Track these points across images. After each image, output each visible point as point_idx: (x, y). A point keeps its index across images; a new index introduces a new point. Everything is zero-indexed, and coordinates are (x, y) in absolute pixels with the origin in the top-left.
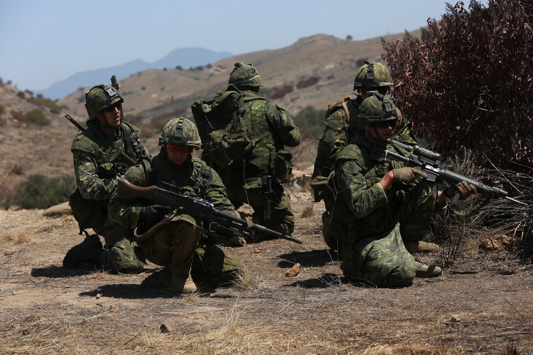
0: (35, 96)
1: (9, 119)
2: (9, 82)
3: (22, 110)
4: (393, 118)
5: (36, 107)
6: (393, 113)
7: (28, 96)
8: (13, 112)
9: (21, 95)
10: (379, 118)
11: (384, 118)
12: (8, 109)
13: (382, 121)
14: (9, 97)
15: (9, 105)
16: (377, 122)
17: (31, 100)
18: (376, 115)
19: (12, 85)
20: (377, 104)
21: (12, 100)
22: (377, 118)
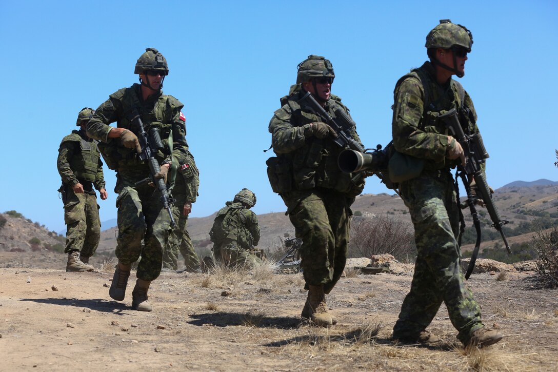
0: (58, 235)
1: (43, 248)
2: (43, 226)
3: (50, 243)
4: (162, 69)
5: (59, 242)
6: (163, 65)
7: (54, 235)
8: (45, 244)
9: (50, 234)
10: (151, 67)
11: (155, 67)
12: (42, 242)
13: (153, 69)
14: (43, 235)
15: (43, 240)
16: (149, 70)
17: (56, 238)
18: (149, 64)
19: (45, 228)
20: (151, 56)
21: (45, 237)
22: (150, 67)
